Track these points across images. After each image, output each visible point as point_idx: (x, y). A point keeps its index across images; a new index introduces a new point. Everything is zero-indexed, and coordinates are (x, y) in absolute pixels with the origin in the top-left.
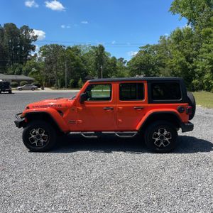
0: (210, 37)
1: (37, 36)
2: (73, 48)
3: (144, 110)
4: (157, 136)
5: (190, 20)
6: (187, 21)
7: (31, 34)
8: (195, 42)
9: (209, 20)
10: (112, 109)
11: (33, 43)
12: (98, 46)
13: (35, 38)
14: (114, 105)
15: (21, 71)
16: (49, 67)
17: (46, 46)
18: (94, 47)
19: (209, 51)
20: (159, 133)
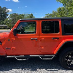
0: (71, 10)
1: (9, 11)
2: (22, 15)
3: (59, 40)
4: (68, 58)
5: (64, 4)
6: (63, 5)
7: (7, 10)
8: (66, 12)
9: (71, 4)
10: (36, 39)
11: (7, 13)
12: (31, 14)
13: (8, 11)
14: (38, 37)
15: (3, 23)
16: (13, 21)
17: (12, 14)
18: (29, 15)
19: (71, 15)
20: (70, 56)
